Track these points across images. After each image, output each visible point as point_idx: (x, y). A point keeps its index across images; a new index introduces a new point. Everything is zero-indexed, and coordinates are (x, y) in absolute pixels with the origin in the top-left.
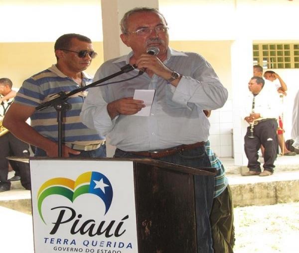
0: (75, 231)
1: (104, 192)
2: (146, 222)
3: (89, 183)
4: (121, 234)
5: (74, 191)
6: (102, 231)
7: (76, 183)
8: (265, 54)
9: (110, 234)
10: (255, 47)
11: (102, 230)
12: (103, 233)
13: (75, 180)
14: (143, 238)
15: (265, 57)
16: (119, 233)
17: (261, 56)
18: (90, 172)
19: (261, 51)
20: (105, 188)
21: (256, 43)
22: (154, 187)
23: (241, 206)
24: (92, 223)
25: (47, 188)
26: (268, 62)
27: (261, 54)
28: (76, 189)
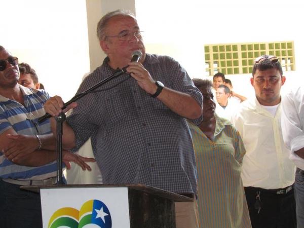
1: (104, 221)
3: (91, 213)
5: (78, 222)
7: (80, 213)
8: (215, 57)
10: (207, 49)
13: (79, 210)
15: (216, 60)
17: (212, 60)
18: (92, 200)
19: (211, 53)
20: (105, 217)
21: (207, 44)
22: (145, 215)
25: (55, 220)
26: (218, 66)
27: (212, 57)
28: (80, 219)
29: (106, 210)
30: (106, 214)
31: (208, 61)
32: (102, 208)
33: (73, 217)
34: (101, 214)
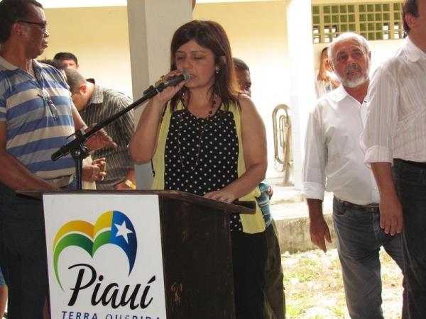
0: (97, 300)
1: (127, 241)
2: (176, 286)
3: (110, 229)
4: (148, 305)
5: (93, 241)
6: (126, 301)
8: (327, 19)
9: (135, 305)
10: (315, 9)
11: (127, 299)
12: (127, 303)
13: (94, 224)
14: (173, 309)
16: (146, 303)
17: (322, 24)
18: (110, 212)
19: (322, 15)
20: (129, 235)
21: (316, 3)
22: (184, 232)
23: (302, 251)
24: (115, 288)
25: (63, 237)
27: (322, 19)
28: (95, 237)
29: (130, 226)
30: (130, 232)
31: (317, 25)
32: (124, 223)
33: (87, 233)
34: (123, 231)
